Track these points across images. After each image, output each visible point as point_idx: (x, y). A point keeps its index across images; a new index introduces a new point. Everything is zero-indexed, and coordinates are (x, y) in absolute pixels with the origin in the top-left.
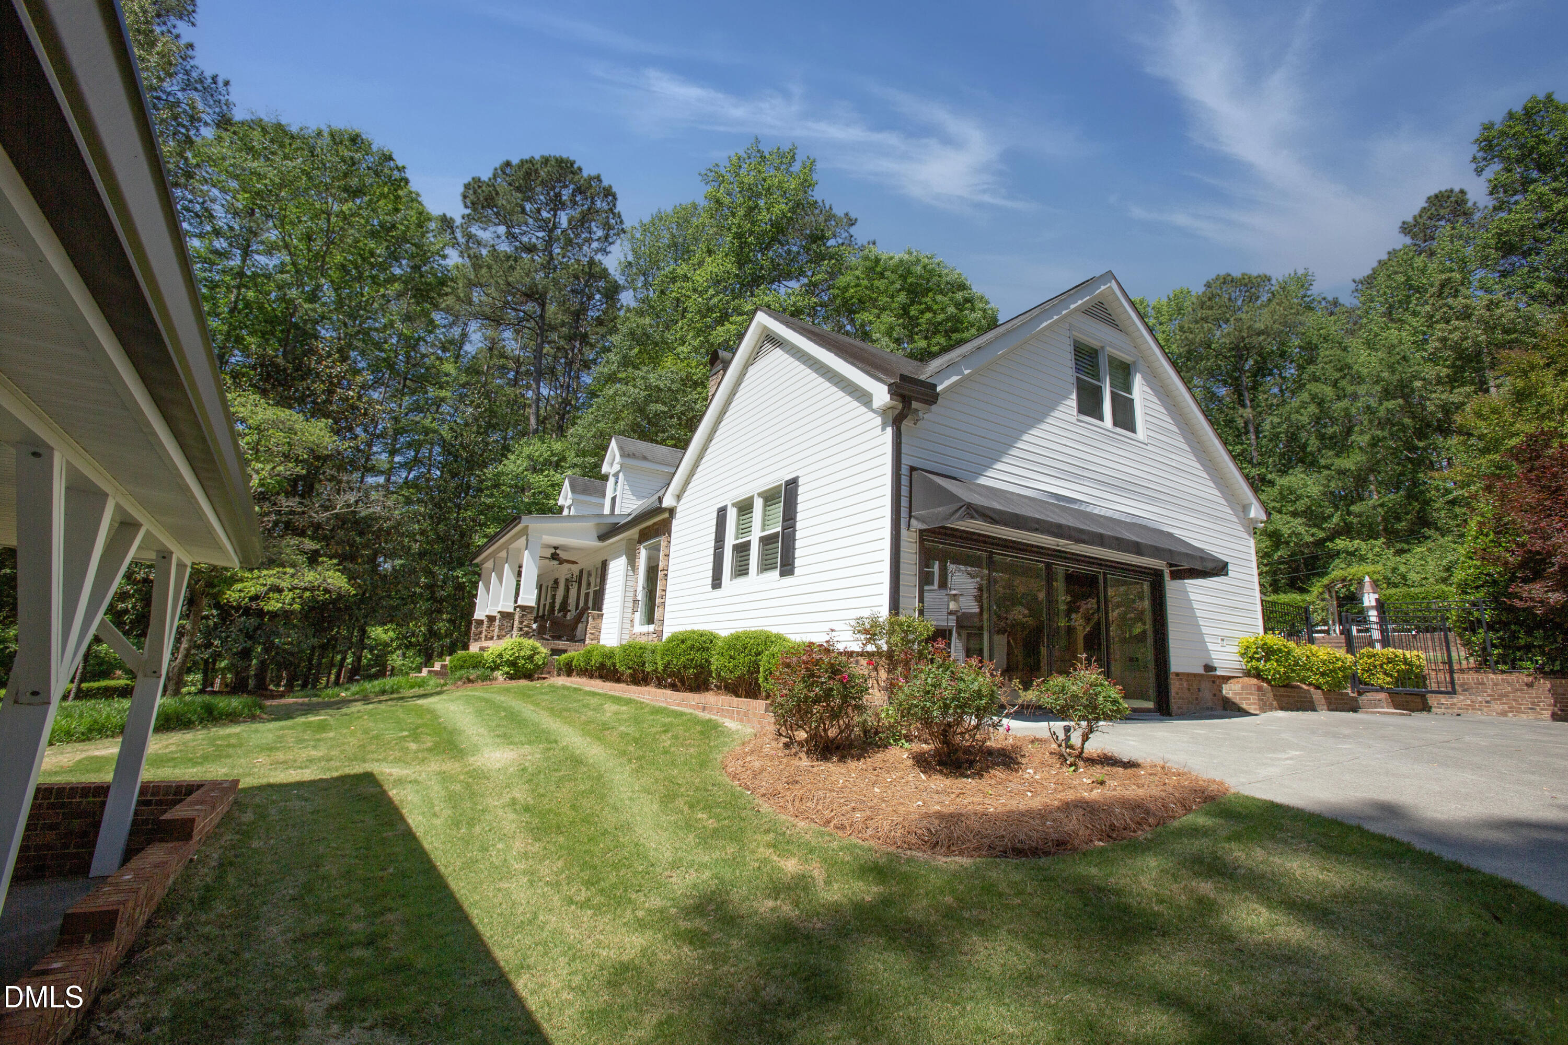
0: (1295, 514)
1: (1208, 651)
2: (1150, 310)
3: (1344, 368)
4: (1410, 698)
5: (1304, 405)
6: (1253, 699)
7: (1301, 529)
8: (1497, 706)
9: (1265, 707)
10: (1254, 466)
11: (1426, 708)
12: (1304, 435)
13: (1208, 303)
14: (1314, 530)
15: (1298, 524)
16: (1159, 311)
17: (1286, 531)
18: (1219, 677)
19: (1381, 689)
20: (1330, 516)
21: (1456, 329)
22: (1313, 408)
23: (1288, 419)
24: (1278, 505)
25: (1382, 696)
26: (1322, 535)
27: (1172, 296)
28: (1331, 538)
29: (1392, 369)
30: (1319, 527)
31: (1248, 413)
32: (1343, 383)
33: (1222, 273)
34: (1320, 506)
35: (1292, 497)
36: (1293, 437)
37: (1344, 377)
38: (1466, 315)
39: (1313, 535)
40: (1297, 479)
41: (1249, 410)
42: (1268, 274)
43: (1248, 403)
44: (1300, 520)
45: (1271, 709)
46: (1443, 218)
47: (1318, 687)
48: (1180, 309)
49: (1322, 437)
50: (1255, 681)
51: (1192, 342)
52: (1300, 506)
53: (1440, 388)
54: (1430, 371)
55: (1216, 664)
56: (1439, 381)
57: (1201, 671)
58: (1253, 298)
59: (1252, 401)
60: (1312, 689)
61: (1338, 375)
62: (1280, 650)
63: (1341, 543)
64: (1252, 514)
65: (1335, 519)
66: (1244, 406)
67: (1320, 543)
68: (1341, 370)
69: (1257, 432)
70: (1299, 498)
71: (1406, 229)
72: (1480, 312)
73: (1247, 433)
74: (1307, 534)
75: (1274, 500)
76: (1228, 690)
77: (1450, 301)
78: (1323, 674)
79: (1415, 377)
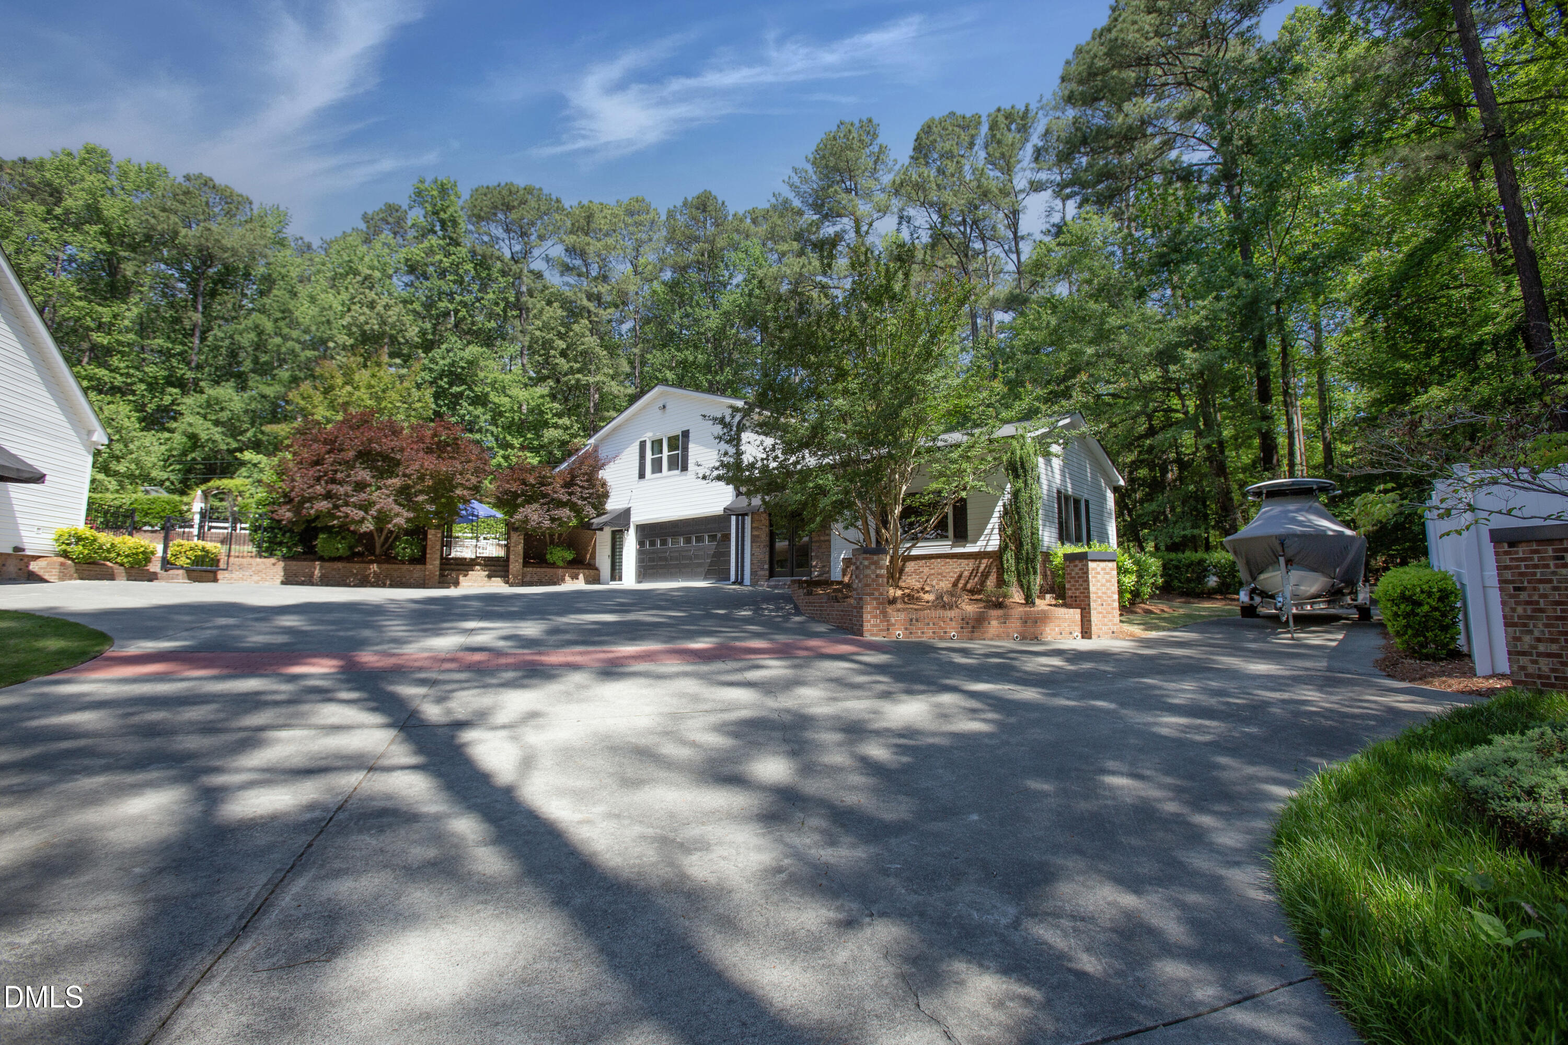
0: (217, 423)
1: (20, 536)
2: (113, 168)
3: (286, 312)
4: (204, 574)
5: (247, 329)
6: (55, 572)
7: (218, 437)
8: (256, 578)
9: (63, 577)
10: (191, 369)
11: (215, 580)
12: (242, 355)
13: (181, 197)
14: (230, 440)
15: (217, 433)
16: (124, 175)
17: (204, 436)
18: (28, 556)
19: (182, 567)
20: (247, 430)
21: (364, 314)
22: (252, 336)
23: (231, 337)
24: (202, 411)
25: (181, 572)
26: (235, 445)
27: (144, 167)
28: (241, 450)
29: (318, 324)
30: (234, 436)
31: (197, 317)
32: (281, 324)
33: (207, 173)
34: (239, 420)
35: (217, 407)
36: (233, 354)
37: (284, 319)
38: (372, 305)
39: (228, 444)
40: (226, 392)
41: (200, 315)
42: (251, 198)
43: (200, 308)
44: (219, 429)
45: (71, 578)
46: (388, 223)
47: (122, 565)
48: (151, 185)
49: (256, 361)
50: (62, 559)
51: (153, 228)
52: (224, 416)
53: (343, 353)
54: (343, 339)
55: (26, 546)
56: (344, 348)
57: (10, 551)
58: (229, 214)
59: (205, 307)
60: (116, 566)
61: (279, 315)
62: (87, 538)
63: (248, 455)
64: (95, 438)
65: (249, 434)
66: (196, 309)
67: (231, 452)
68: (283, 312)
69: (203, 339)
70: (222, 409)
71: (366, 218)
72: (379, 308)
73: (192, 335)
74: (224, 442)
75: (200, 407)
76: (34, 566)
77: (367, 291)
78: (127, 556)
79: (331, 338)
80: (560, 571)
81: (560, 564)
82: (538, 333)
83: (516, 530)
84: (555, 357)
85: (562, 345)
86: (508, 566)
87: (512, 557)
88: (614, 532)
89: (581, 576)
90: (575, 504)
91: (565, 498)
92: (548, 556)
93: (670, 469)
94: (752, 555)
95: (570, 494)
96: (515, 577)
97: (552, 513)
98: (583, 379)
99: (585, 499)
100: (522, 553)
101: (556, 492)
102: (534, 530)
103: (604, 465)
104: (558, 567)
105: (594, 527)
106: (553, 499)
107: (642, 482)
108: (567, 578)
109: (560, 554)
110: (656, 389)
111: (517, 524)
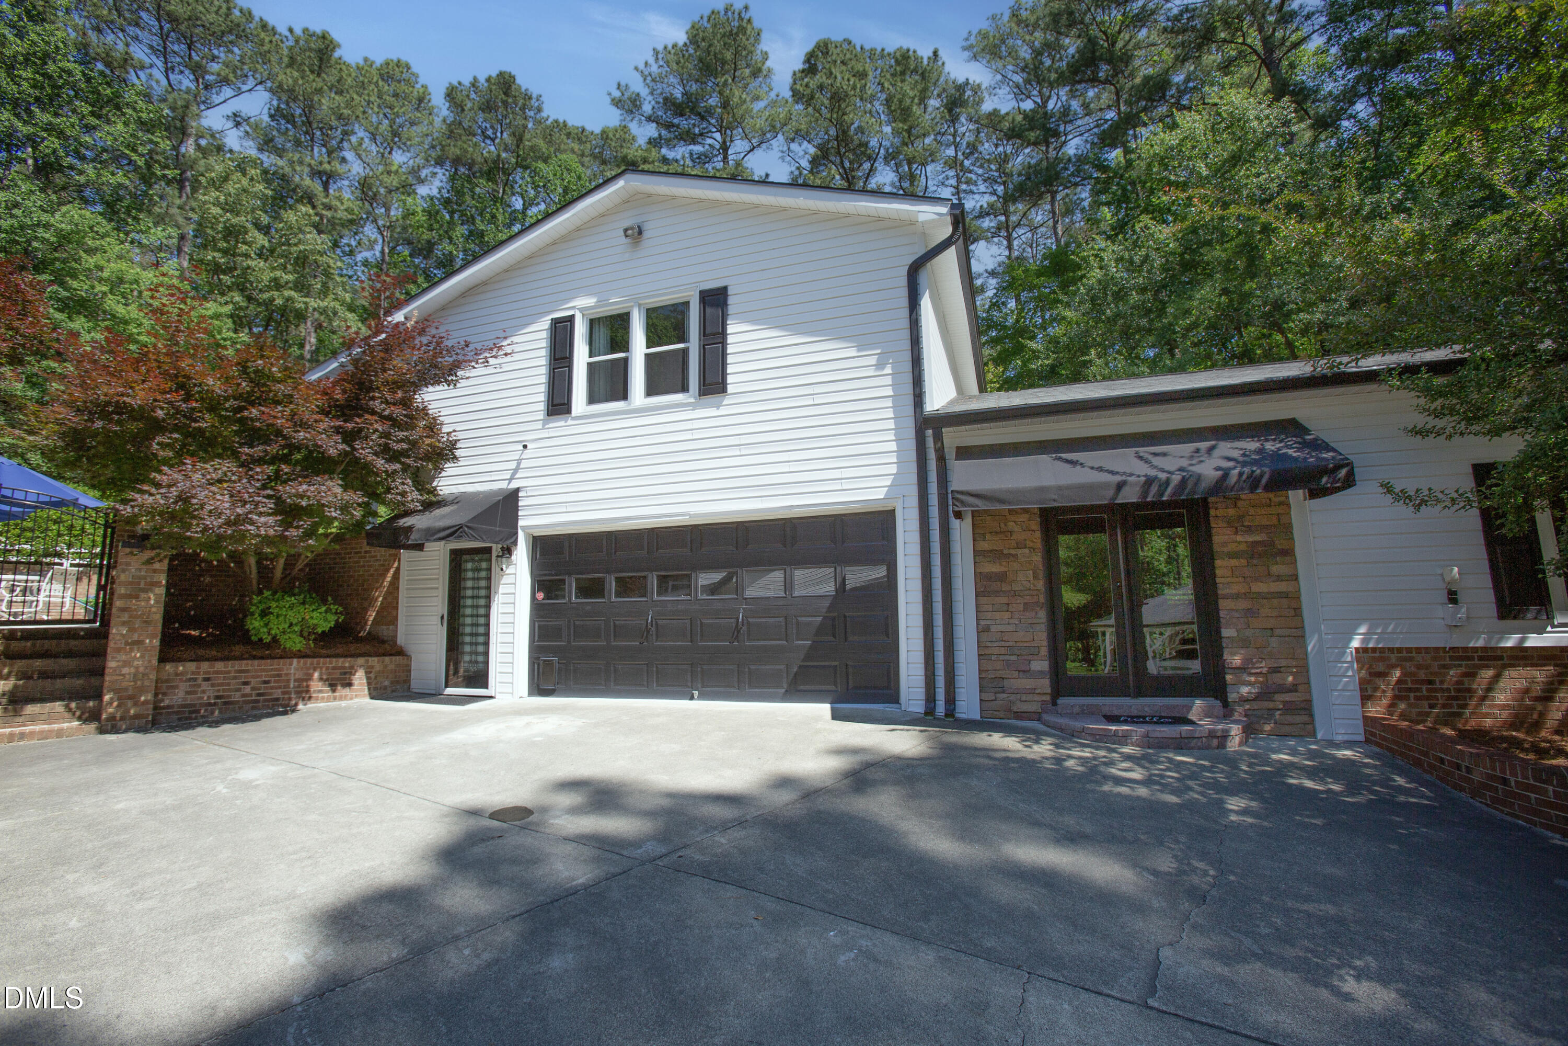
80: (294, 668)
81: (295, 643)
82: (216, 211)
83: (139, 541)
84: (247, 256)
85: (262, 240)
86: (101, 654)
87: (117, 631)
88: (457, 557)
89: (360, 678)
90: (367, 468)
91: (334, 447)
92: (255, 624)
93: (651, 390)
94: (982, 630)
95: (350, 437)
96: (123, 697)
97: (288, 491)
98: (299, 300)
99: (394, 457)
100: (158, 617)
101: (304, 425)
102: (215, 543)
103: (456, 366)
104: (288, 655)
105: (414, 538)
106: (294, 447)
107: (559, 425)
108: (316, 685)
109: (292, 616)
110: (621, 183)
111: (144, 525)
